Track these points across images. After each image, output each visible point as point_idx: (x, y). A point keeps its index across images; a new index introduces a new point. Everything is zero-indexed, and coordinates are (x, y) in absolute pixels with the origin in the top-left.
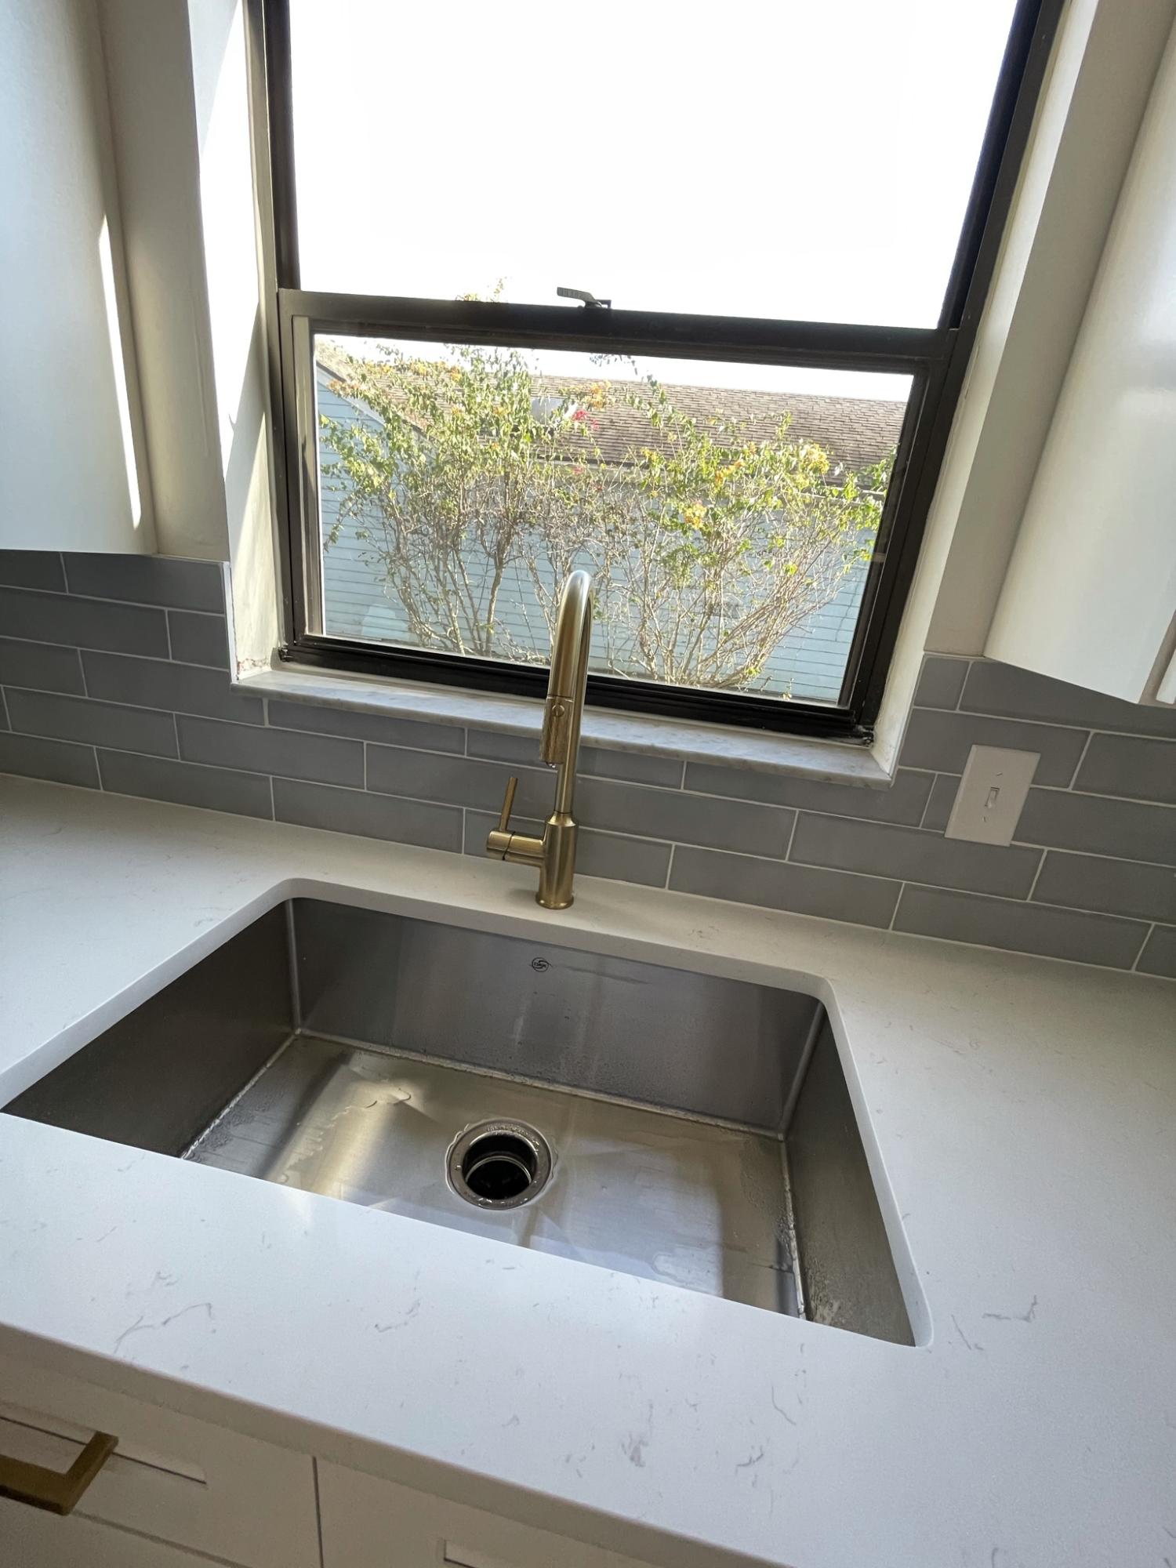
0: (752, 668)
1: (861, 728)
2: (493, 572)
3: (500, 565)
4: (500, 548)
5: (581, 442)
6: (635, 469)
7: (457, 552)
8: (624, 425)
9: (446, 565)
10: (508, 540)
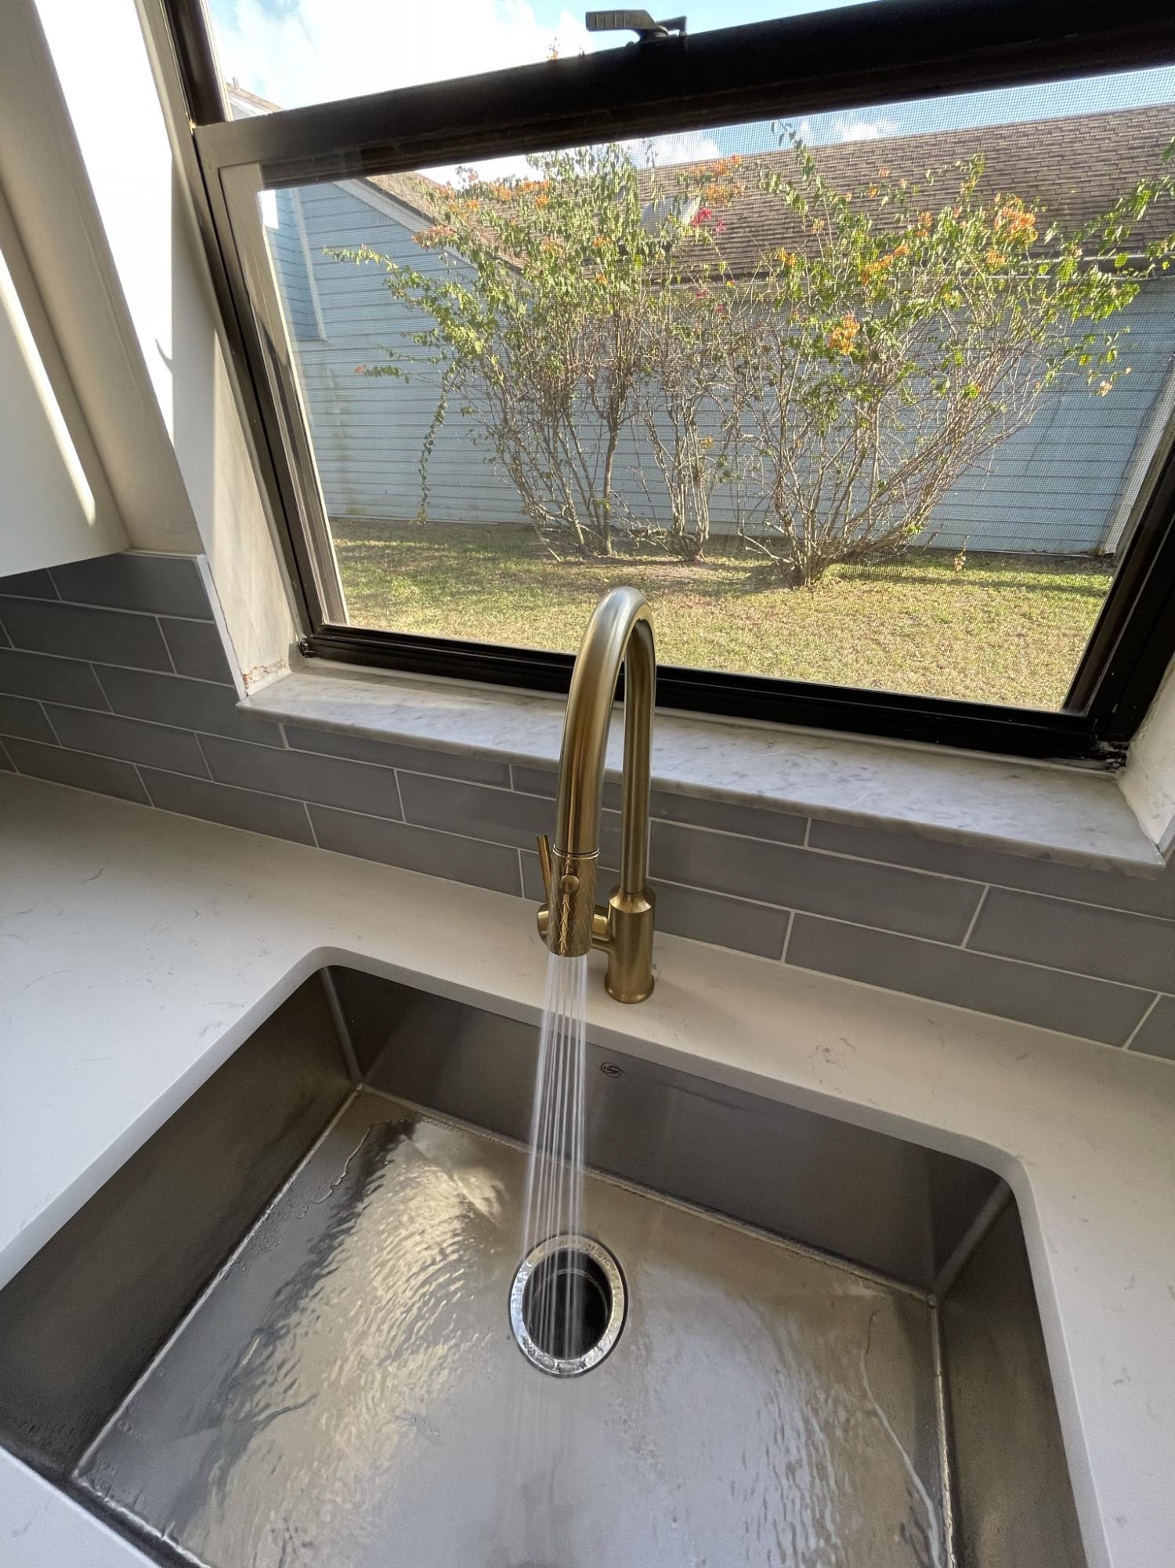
0: (912, 526)
1: (1105, 746)
2: (608, 436)
3: (614, 427)
4: (613, 408)
5: (706, 252)
6: (771, 280)
7: (568, 416)
8: (759, 219)
9: (556, 434)
10: (622, 396)
